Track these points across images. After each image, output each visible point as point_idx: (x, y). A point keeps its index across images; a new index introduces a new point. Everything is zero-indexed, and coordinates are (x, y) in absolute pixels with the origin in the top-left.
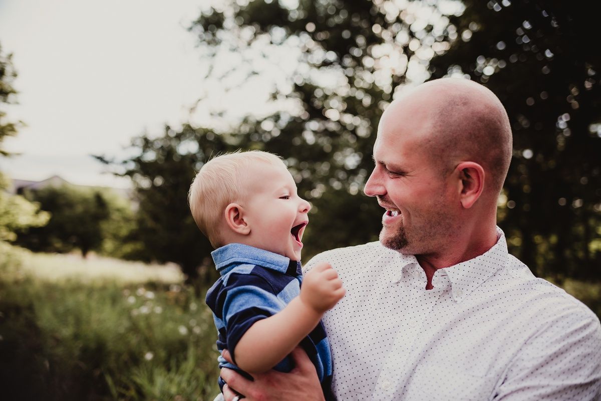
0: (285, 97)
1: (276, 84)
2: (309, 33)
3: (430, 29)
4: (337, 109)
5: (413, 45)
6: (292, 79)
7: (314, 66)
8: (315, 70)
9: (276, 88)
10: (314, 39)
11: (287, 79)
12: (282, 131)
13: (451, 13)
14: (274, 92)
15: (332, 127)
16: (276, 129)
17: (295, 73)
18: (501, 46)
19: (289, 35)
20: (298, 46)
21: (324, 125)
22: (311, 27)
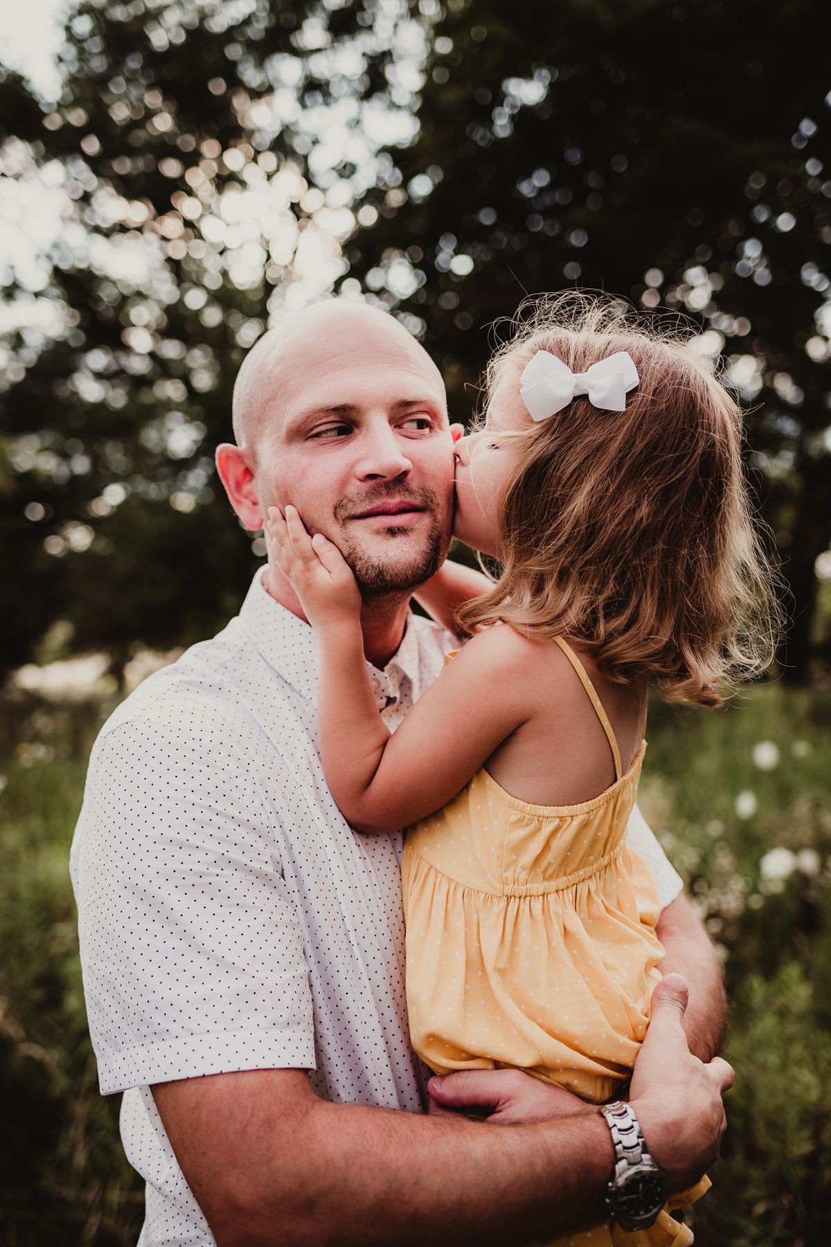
0: (34, 297)
1: (12, 267)
2: (88, 159)
3: (347, 171)
4: (147, 327)
5: (310, 200)
6: (49, 257)
7: (97, 229)
8: (99, 239)
9: (15, 277)
10: (97, 172)
11: (38, 257)
12: (29, 371)
13: (390, 140)
14: (8, 283)
15: (138, 365)
16: (15, 365)
17: (56, 246)
18: (487, 217)
19: (42, 159)
20: (63, 186)
21: (116, 359)
22: (92, 145)
